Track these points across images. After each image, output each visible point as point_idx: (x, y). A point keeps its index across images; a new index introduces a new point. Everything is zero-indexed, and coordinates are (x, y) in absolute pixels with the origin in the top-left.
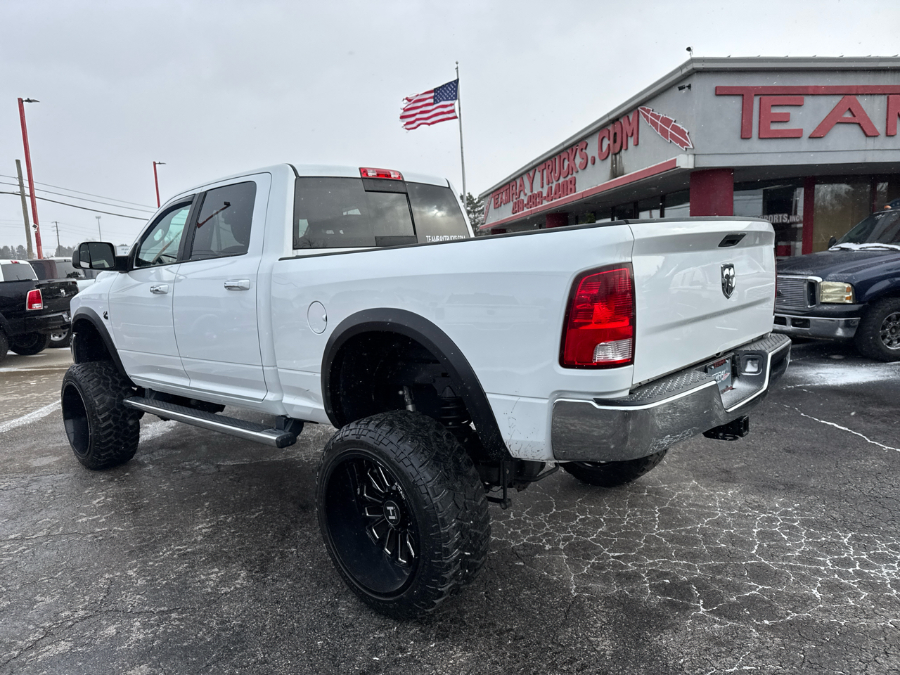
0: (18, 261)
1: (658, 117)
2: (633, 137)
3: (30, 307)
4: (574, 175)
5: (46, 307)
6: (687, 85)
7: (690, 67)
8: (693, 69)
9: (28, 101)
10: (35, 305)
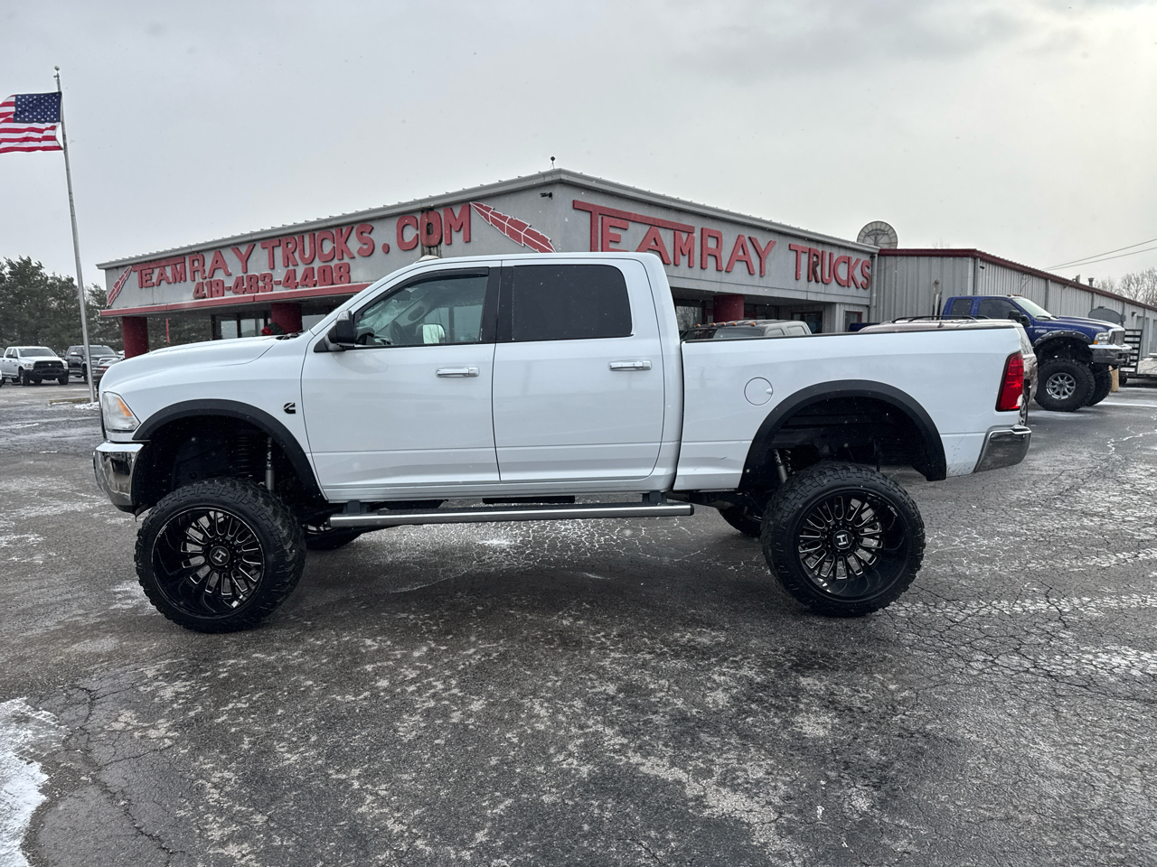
1: (505, 218)
2: (462, 231)
4: (346, 260)
6: (548, 193)
8: (560, 179)
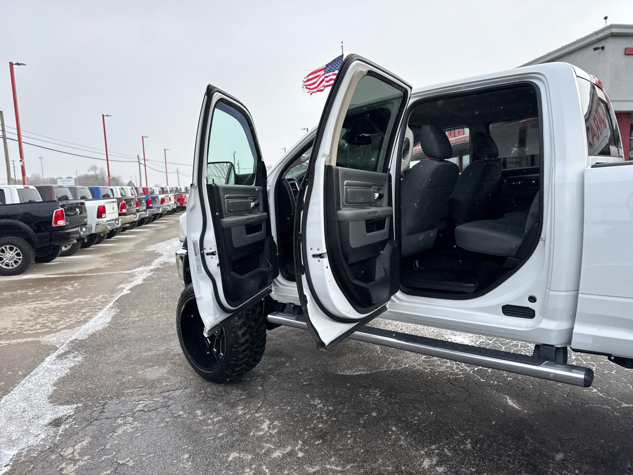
0: (28, 186)
3: (56, 223)
5: (67, 223)
6: (601, 46)
7: (607, 32)
8: (612, 33)
9: (18, 64)
10: (60, 221)
